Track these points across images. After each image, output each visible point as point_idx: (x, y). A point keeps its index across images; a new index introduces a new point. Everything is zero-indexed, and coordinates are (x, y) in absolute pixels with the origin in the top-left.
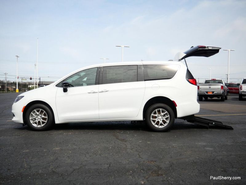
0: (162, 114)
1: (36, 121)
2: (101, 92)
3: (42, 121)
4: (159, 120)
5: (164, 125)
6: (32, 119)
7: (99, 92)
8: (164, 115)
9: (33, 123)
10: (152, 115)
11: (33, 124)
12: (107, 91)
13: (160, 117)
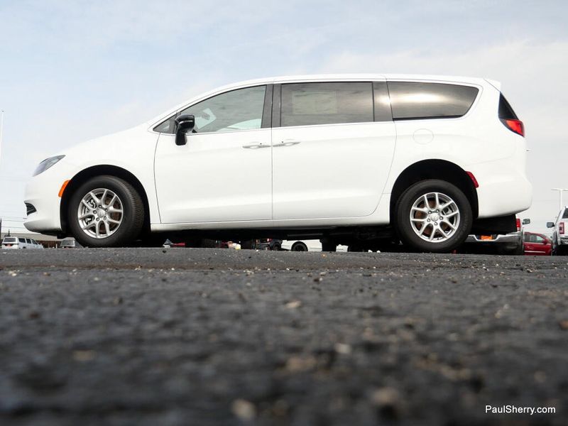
0: (441, 207)
1: (95, 221)
2: (280, 145)
3: (109, 222)
4: (432, 223)
5: (444, 237)
6: (84, 219)
7: (274, 146)
8: (446, 210)
9: (87, 229)
10: (414, 208)
11: (86, 231)
12: (295, 143)
13: (435, 215)
